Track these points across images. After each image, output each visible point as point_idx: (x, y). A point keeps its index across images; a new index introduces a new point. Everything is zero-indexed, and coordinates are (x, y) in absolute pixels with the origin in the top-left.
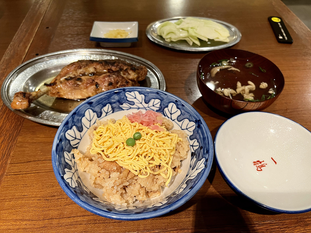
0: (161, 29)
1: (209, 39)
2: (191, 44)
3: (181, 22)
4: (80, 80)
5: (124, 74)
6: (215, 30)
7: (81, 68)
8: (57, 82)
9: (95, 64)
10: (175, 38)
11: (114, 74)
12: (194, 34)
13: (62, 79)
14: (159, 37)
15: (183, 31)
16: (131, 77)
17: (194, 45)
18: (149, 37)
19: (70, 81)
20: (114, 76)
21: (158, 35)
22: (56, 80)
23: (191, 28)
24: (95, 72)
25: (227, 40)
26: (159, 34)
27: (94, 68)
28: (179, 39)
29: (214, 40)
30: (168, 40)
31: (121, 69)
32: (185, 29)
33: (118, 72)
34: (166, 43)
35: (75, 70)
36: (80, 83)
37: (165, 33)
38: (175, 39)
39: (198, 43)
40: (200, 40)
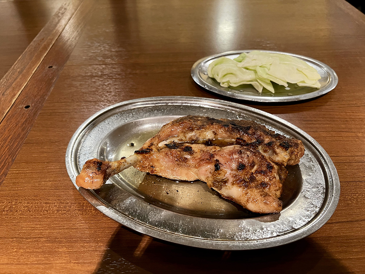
0: (214, 69)
1: (288, 83)
2: (260, 91)
3: (244, 58)
4: (188, 150)
5: (265, 151)
6: (297, 70)
7: (192, 130)
8: (153, 148)
9: (216, 126)
10: (235, 82)
11: (248, 150)
12: (265, 76)
13: (161, 145)
14: (210, 80)
15: (247, 71)
16: (278, 159)
17: (265, 92)
18: (195, 80)
19: (174, 151)
20: (248, 153)
21: (209, 77)
22: (152, 144)
23: (260, 67)
24: (214, 139)
25: (318, 85)
26: (211, 76)
27: (213, 132)
28: (241, 83)
29: (298, 84)
30: (226, 85)
31: (260, 142)
32: (250, 68)
33: (254, 146)
34: (222, 89)
35: (182, 132)
36: (189, 157)
37: (220, 75)
38: (235, 84)
39: (271, 89)
40: (274, 84)
